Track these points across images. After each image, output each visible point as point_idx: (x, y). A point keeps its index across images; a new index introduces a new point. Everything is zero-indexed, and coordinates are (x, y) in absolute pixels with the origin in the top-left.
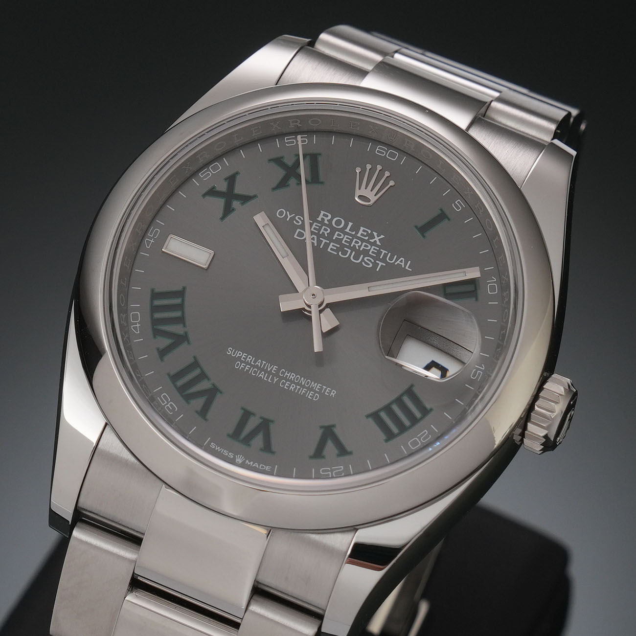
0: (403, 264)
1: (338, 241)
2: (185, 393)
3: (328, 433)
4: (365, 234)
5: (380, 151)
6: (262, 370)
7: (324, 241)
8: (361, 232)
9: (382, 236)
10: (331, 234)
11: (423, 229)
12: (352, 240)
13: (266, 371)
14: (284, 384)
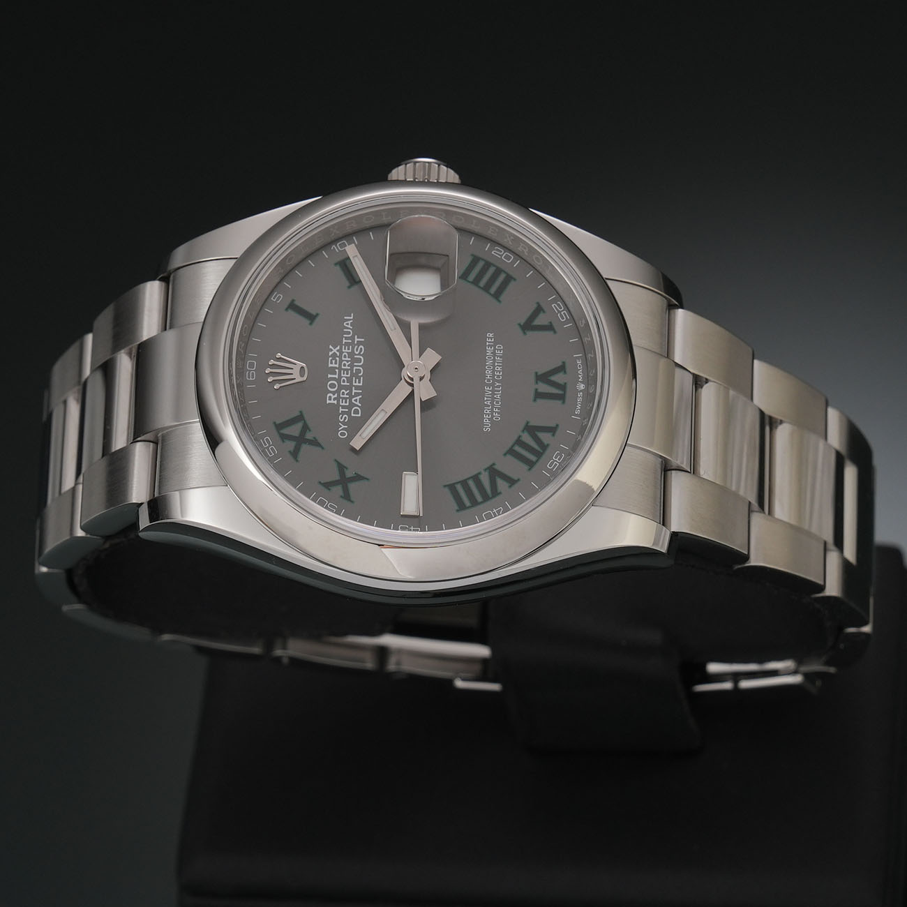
0: (349, 322)
1: (350, 380)
2: (541, 450)
3: (528, 326)
4: (334, 361)
5: (251, 375)
6: (493, 399)
7: (354, 391)
8: (334, 365)
9: (331, 347)
10: (346, 388)
11: (311, 318)
12: (344, 370)
13: (493, 394)
14: (498, 376)
